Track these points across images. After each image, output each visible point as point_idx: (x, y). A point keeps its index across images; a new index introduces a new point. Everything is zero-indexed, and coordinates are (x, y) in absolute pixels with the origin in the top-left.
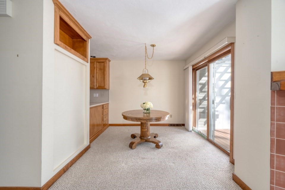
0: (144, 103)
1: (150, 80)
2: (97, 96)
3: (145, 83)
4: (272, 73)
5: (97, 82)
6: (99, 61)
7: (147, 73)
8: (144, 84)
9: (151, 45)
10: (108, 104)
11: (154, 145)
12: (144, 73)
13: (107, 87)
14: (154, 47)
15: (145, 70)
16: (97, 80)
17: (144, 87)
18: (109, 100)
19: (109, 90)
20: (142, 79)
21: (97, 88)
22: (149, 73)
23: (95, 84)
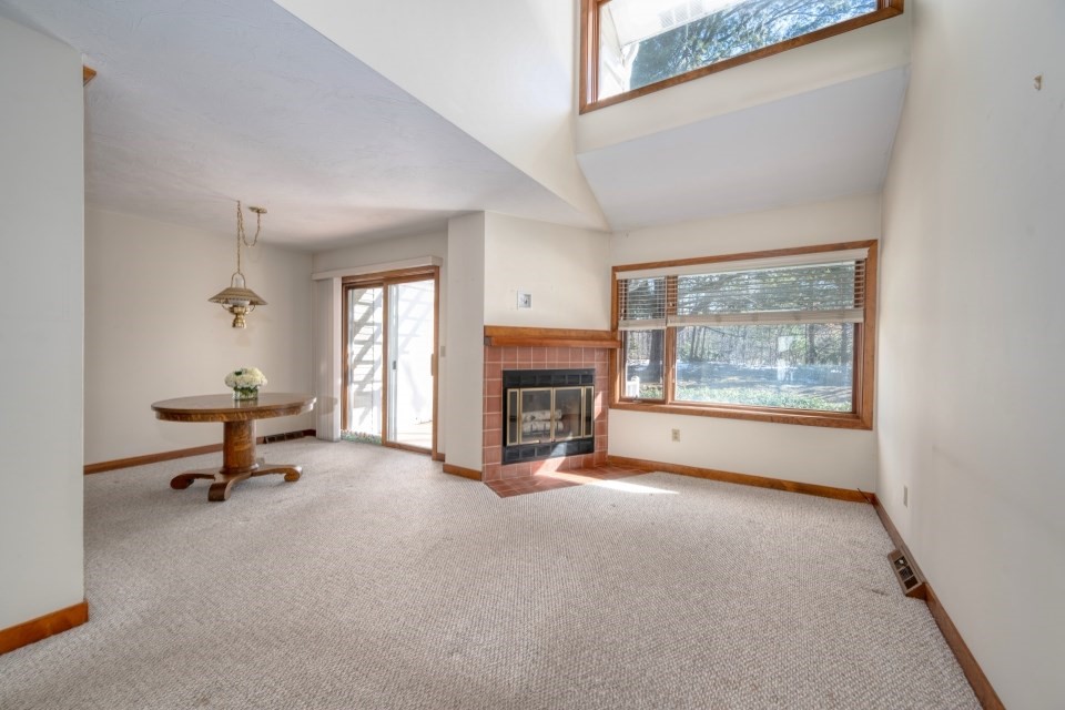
0: (238, 374)
1: (254, 308)
3: (237, 314)
4: (485, 327)
7: (242, 285)
8: (234, 317)
9: (253, 209)
11: (281, 477)
12: (234, 286)
14: (261, 215)
15: (237, 276)
17: (234, 325)
20: (227, 303)
22: (248, 287)
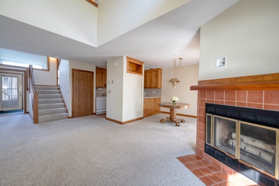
1: (177, 83)
2: (155, 93)
3: (174, 84)
5: (153, 84)
6: (155, 71)
7: (175, 78)
8: (173, 85)
9: (179, 59)
10: (160, 98)
12: (173, 78)
13: (159, 87)
14: (181, 60)
15: (174, 76)
16: (153, 82)
17: (173, 87)
18: (161, 96)
19: (162, 89)
20: (172, 82)
21: (153, 88)
23: (152, 85)
